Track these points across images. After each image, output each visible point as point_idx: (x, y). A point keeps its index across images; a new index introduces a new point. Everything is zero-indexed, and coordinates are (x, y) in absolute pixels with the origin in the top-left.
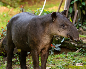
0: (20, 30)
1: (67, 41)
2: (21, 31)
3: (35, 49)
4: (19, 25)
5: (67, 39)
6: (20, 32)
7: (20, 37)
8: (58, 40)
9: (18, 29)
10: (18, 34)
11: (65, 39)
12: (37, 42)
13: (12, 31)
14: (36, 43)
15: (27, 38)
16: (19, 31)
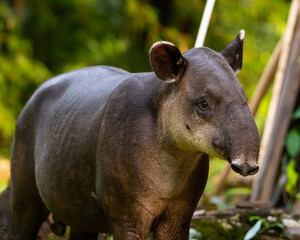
0: (68, 134)
1: (270, 235)
2: (73, 140)
3: (125, 217)
4: (67, 116)
5: (271, 228)
6: (68, 145)
7: (68, 165)
8: (230, 231)
9: (62, 132)
10: (61, 154)
11: (262, 226)
12: (130, 185)
13: (37, 141)
14: (126, 187)
15: (93, 171)
16: (66, 139)
